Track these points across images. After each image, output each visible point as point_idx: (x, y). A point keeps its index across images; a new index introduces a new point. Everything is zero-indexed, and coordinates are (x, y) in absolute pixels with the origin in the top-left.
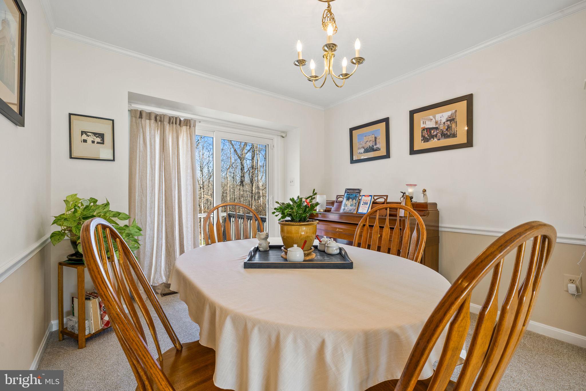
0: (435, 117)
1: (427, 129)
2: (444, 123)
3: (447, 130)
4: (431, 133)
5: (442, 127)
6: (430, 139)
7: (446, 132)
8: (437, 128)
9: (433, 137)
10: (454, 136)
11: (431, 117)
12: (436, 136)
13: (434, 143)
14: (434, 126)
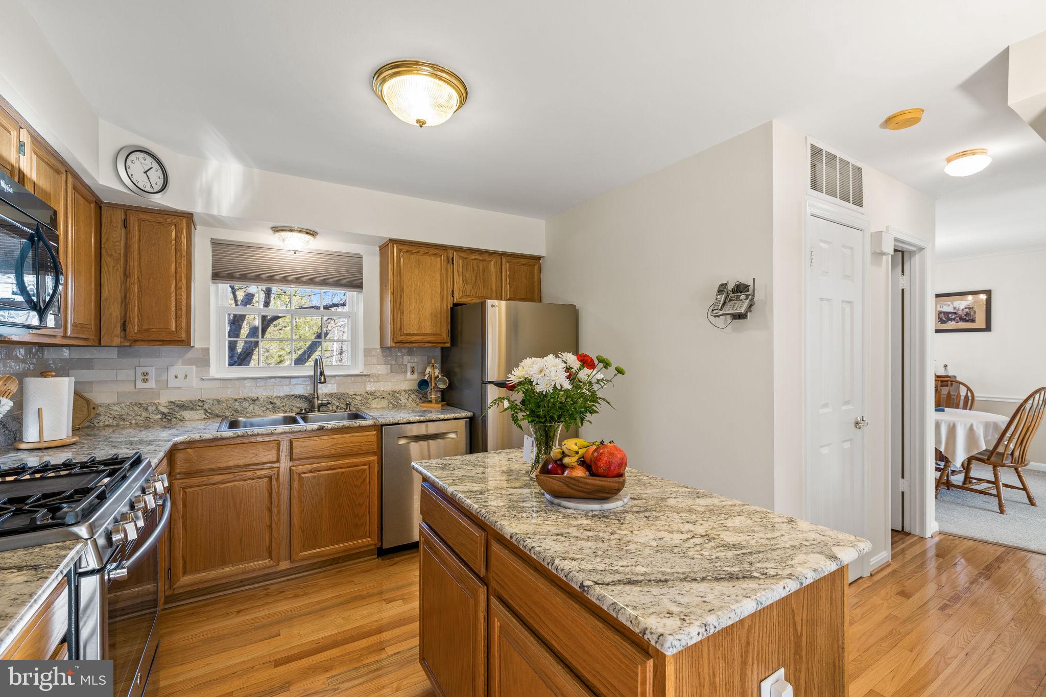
0: (952, 304)
1: (944, 312)
2: (963, 310)
3: (966, 315)
4: (948, 316)
5: (960, 313)
6: (947, 321)
7: (965, 317)
8: (955, 313)
9: (951, 320)
10: (973, 321)
11: (949, 303)
12: (954, 319)
13: (951, 325)
14: (952, 311)
